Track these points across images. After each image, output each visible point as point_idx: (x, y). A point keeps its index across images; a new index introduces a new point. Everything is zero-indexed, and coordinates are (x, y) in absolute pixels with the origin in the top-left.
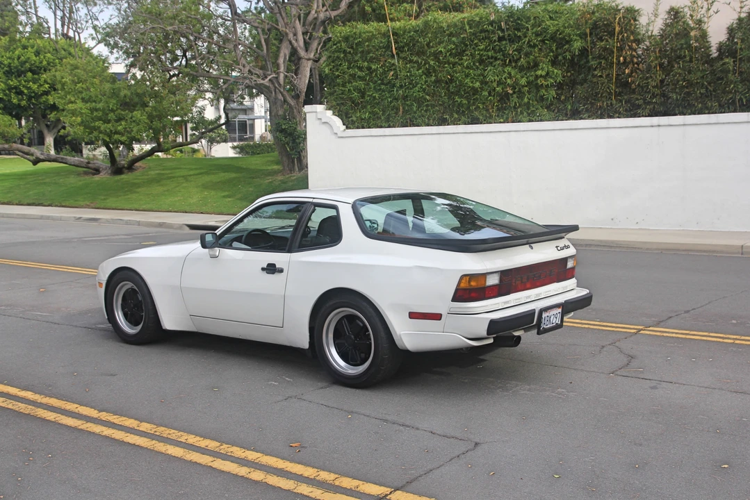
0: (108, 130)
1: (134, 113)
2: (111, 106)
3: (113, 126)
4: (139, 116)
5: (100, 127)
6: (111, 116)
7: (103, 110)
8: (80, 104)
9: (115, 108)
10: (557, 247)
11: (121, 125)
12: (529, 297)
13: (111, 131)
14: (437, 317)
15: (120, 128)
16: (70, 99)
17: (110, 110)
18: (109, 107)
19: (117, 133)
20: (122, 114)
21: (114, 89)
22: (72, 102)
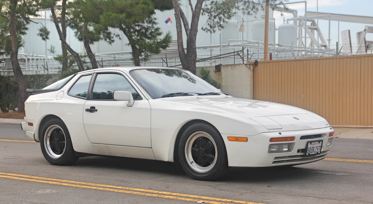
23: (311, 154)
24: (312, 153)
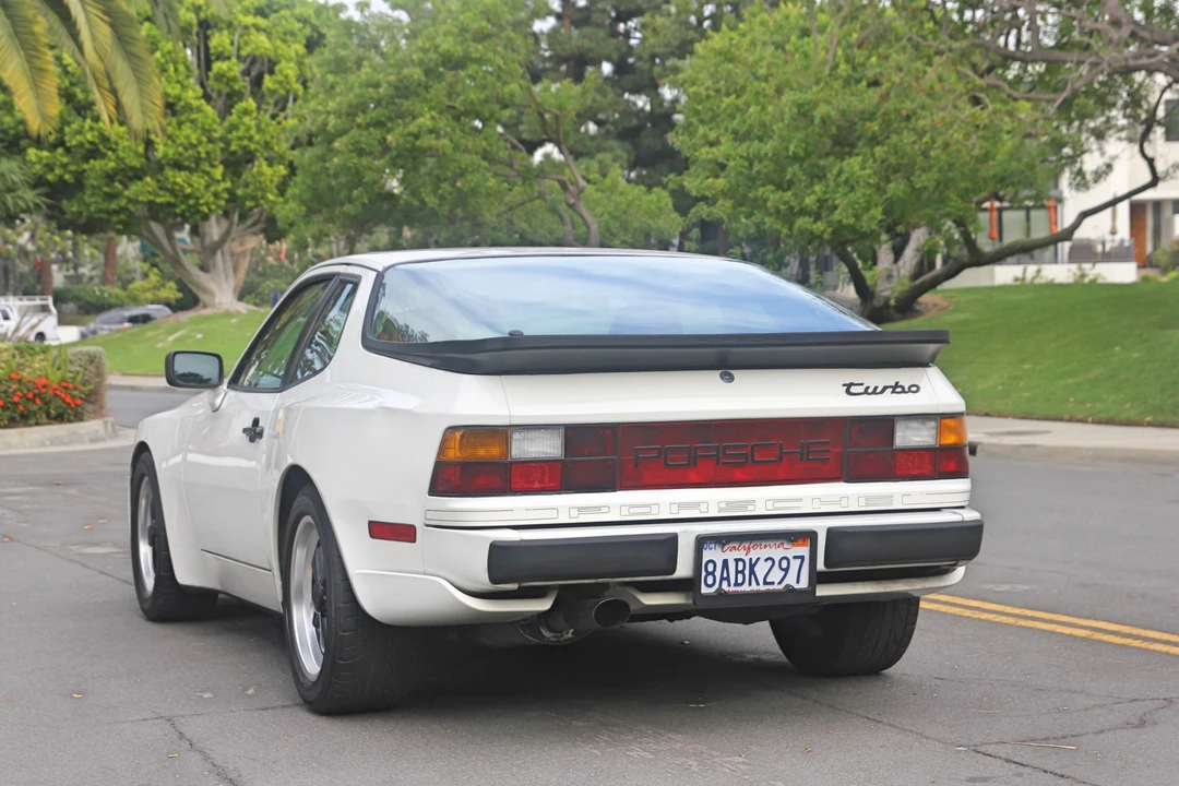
0: (782, 207)
1: (845, 163)
2: (792, 148)
3: (795, 195)
4: (857, 168)
5: (766, 201)
6: (792, 171)
7: (776, 158)
8: (726, 147)
9: (802, 153)
10: (849, 386)
11: (814, 192)
12: (696, 505)
13: (792, 208)
14: (405, 533)
15: (809, 201)
16: (705, 136)
17: (788, 157)
18: (787, 149)
19: (803, 212)
20: (817, 166)
21: (800, 106)
22: (712, 144)
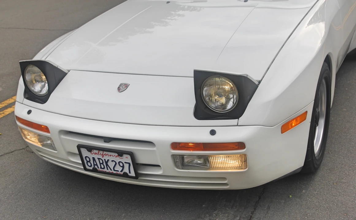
23: (100, 169)
24: (105, 170)
